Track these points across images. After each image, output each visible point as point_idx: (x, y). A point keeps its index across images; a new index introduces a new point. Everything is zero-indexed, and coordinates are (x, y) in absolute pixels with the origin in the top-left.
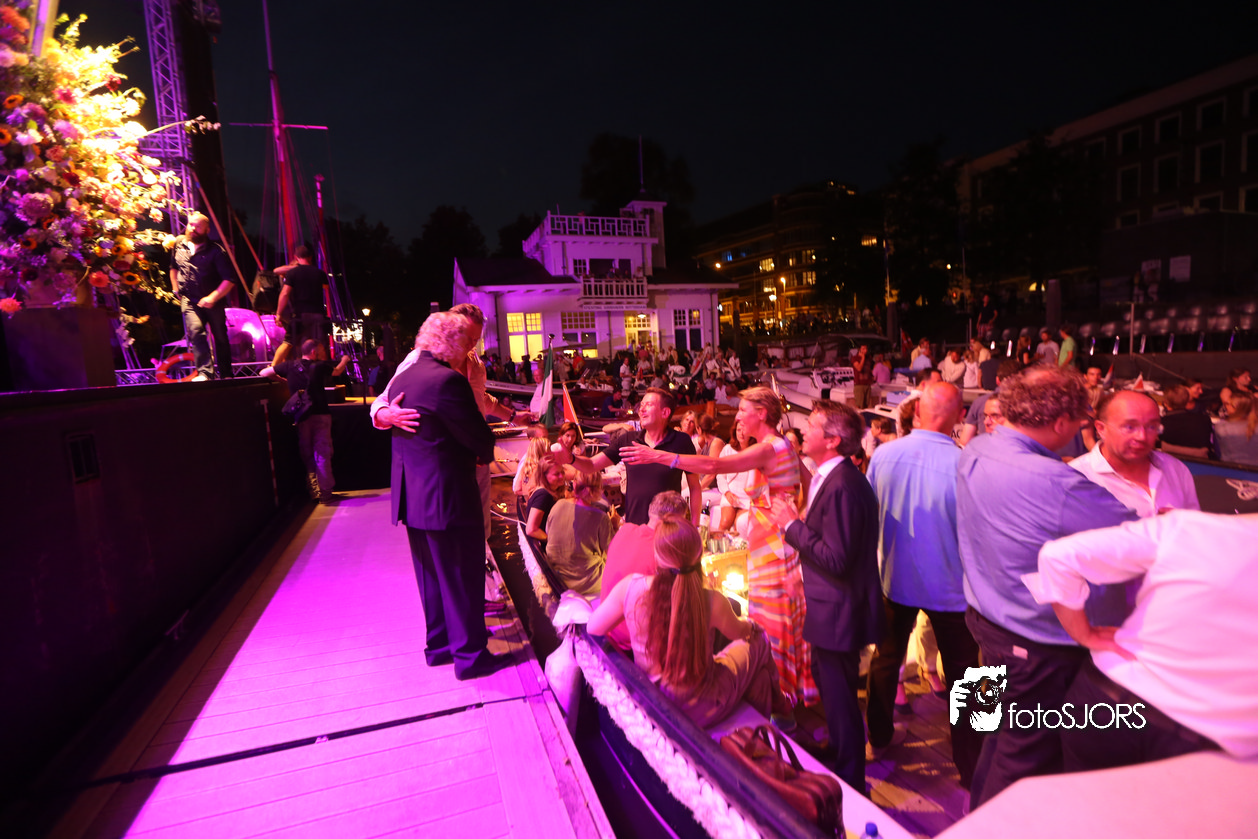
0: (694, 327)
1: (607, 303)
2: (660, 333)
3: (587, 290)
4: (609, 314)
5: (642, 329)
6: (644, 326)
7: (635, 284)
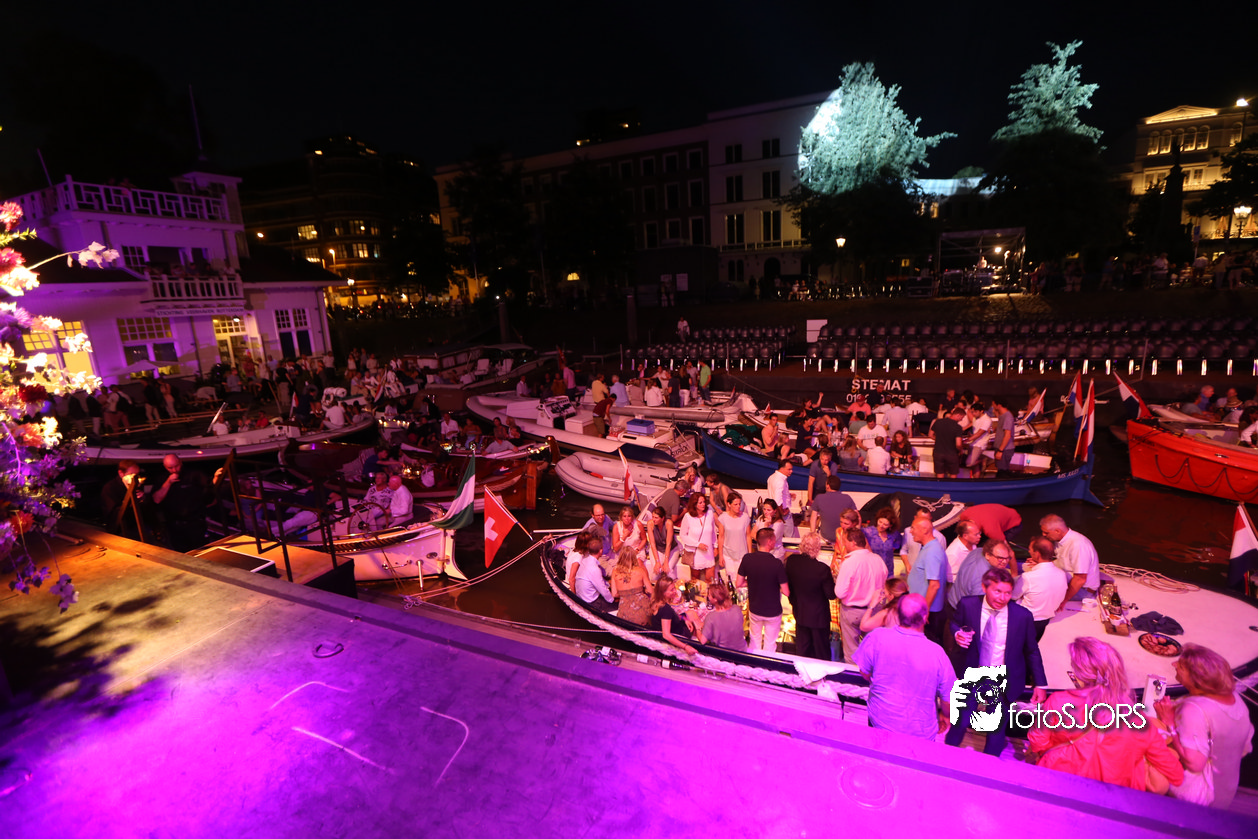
0: (301, 328)
1: (191, 307)
2: (262, 338)
3: (159, 291)
4: (190, 319)
5: (235, 334)
6: (237, 330)
7: (226, 282)
